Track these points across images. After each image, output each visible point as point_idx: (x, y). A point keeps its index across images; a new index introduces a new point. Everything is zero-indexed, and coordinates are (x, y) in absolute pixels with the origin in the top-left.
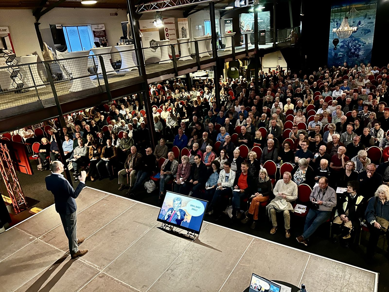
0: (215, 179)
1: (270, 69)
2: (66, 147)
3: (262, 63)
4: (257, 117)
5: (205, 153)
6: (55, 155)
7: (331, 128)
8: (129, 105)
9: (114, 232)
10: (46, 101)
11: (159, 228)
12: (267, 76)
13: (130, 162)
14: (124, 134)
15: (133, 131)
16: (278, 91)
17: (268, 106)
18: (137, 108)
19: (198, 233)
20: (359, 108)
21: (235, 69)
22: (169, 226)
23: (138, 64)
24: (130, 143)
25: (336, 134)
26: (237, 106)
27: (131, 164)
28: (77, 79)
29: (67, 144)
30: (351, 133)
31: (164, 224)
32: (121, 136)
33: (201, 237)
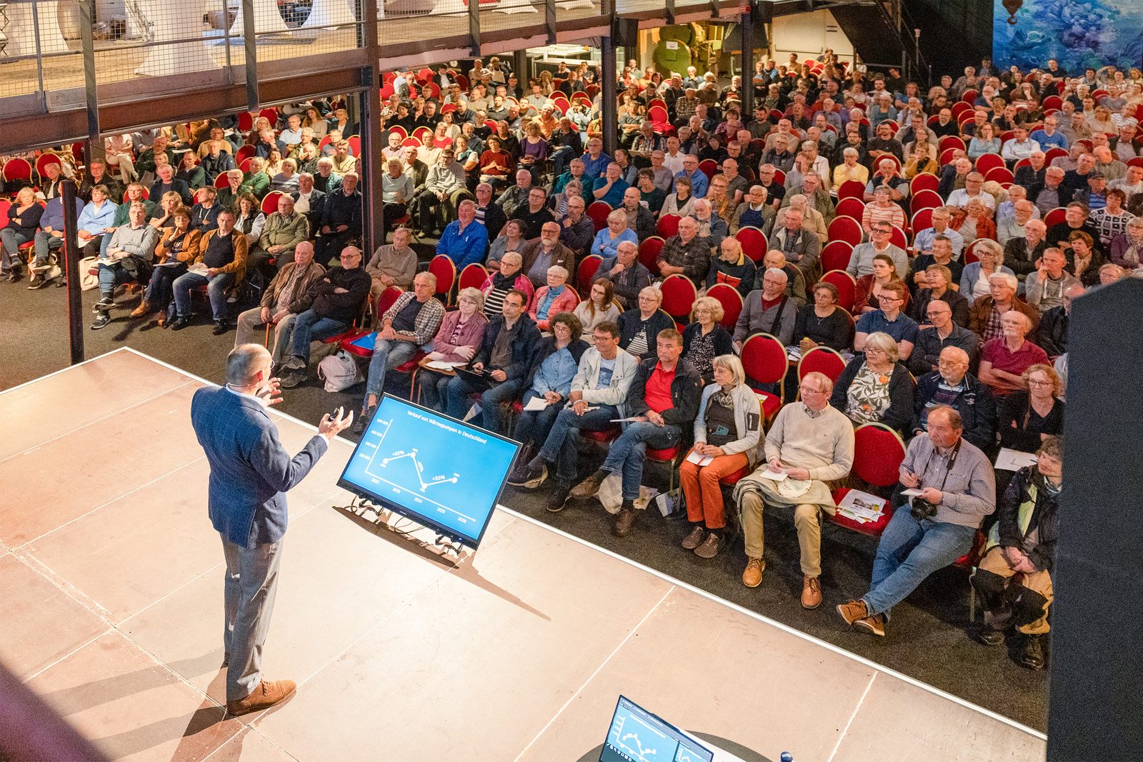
0: (560, 371)
1: (795, 56)
2: (90, 222)
3: (770, 38)
4: (738, 192)
5: (542, 289)
6: (50, 240)
7: (987, 253)
8: (315, 120)
9: (184, 503)
10: (60, 95)
11: (342, 511)
12: (784, 74)
13: (282, 288)
14: (281, 201)
15: (314, 194)
16: (817, 123)
17: (780, 164)
18: (341, 128)
19: (474, 544)
20: (1091, 200)
21: (680, 45)
22: (378, 508)
23: (358, 18)
24: (295, 229)
25: (1005, 275)
26: (673, 154)
27: (284, 296)
28: (166, 46)
29: (96, 213)
30: (1058, 274)
31: (359, 501)
32: (272, 206)
33: (484, 560)
